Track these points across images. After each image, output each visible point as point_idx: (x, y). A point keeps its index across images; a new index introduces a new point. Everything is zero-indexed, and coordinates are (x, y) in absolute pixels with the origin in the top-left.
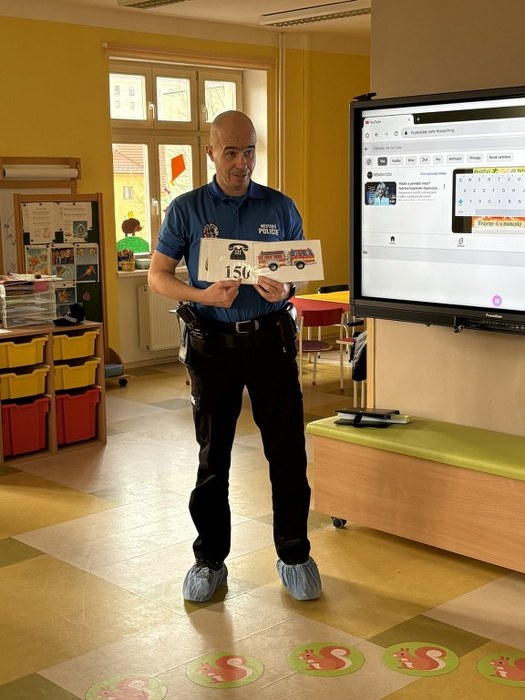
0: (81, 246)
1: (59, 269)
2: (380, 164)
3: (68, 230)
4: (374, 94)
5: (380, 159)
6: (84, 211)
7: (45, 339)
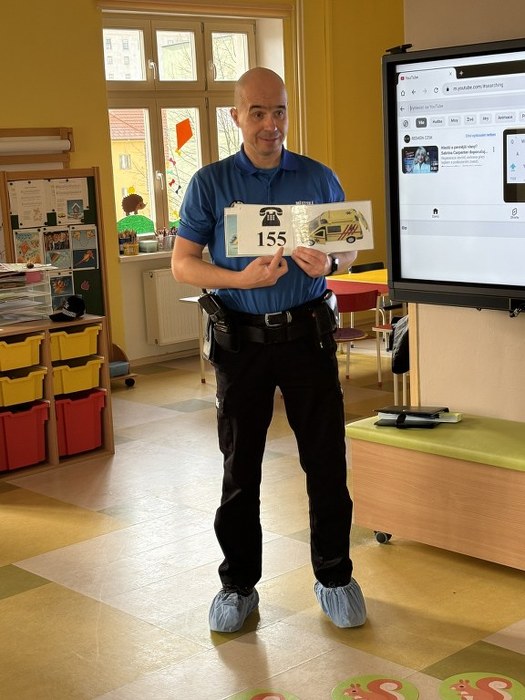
0: (77, 228)
1: (53, 256)
2: (418, 126)
3: (62, 210)
4: (409, 46)
5: (418, 120)
6: (79, 189)
7: (41, 337)
